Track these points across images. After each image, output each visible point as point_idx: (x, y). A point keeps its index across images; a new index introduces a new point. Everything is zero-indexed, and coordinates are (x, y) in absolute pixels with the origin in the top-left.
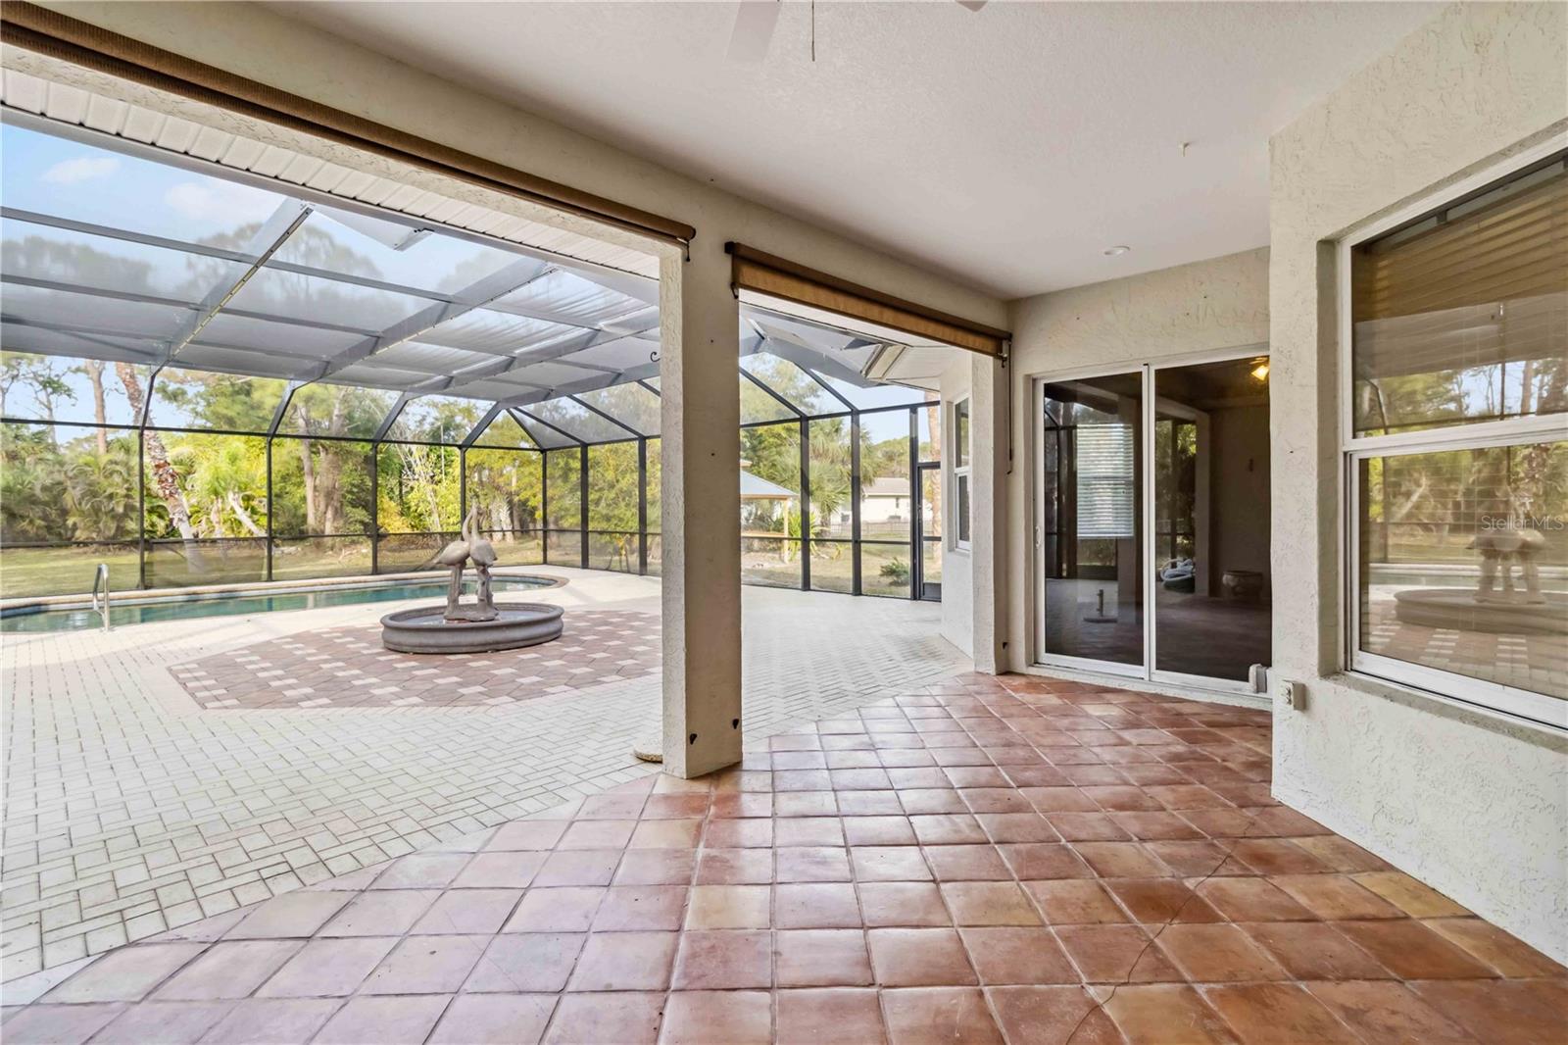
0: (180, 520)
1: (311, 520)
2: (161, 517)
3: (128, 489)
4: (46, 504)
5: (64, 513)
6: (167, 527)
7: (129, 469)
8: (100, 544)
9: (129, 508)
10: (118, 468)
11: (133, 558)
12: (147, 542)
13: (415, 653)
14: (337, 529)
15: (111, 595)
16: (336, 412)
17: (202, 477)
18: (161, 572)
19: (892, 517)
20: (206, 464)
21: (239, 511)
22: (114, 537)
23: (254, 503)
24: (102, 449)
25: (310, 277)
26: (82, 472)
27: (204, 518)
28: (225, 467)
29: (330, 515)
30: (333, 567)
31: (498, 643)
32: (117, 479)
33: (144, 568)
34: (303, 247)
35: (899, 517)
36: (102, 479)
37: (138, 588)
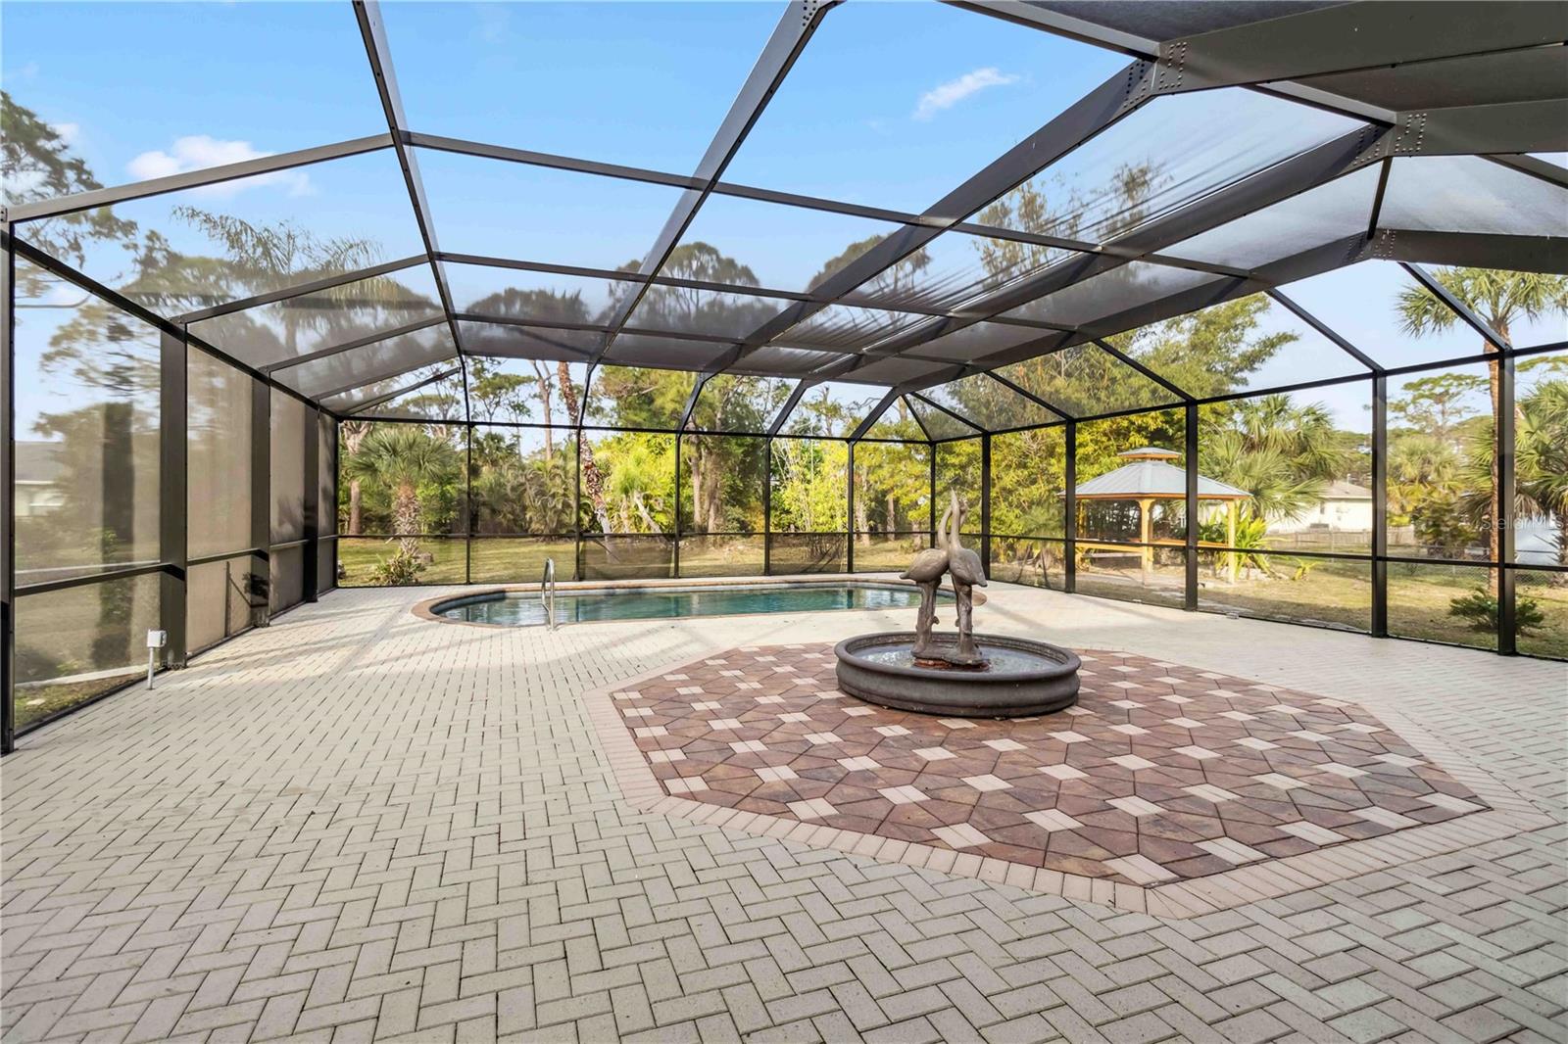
0: (602, 515)
1: (697, 518)
2: (586, 513)
3: (565, 489)
4: (513, 501)
5: (524, 509)
6: (590, 521)
7: (566, 473)
8: (546, 536)
9: (566, 505)
10: (559, 471)
11: (571, 547)
12: (582, 535)
13: (890, 708)
14: (718, 526)
15: (557, 584)
16: (719, 416)
17: (615, 479)
18: (592, 562)
19: (1314, 526)
20: (619, 466)
21: (641, 508)
22: (555, 530)
23: (652, 501)
24: (549, 457)
25: (700, 291)
26: (537, 476)
27: (616, 514)
28: (634, 471)
29: (712, 512)
30: (718, 563)
31: (1008, 706)
32: (558, 481)
33: (580, 558)
34: (695, 264)
35: (1326, 526)
36: (548, 481)
37: (574, 580)
